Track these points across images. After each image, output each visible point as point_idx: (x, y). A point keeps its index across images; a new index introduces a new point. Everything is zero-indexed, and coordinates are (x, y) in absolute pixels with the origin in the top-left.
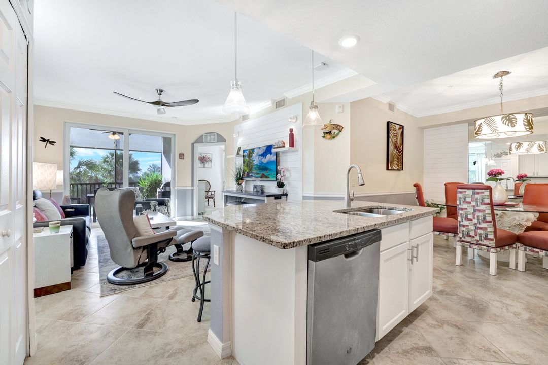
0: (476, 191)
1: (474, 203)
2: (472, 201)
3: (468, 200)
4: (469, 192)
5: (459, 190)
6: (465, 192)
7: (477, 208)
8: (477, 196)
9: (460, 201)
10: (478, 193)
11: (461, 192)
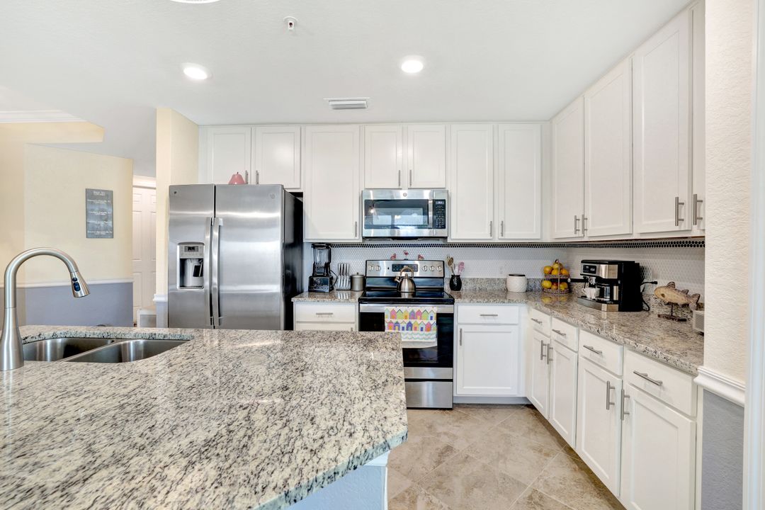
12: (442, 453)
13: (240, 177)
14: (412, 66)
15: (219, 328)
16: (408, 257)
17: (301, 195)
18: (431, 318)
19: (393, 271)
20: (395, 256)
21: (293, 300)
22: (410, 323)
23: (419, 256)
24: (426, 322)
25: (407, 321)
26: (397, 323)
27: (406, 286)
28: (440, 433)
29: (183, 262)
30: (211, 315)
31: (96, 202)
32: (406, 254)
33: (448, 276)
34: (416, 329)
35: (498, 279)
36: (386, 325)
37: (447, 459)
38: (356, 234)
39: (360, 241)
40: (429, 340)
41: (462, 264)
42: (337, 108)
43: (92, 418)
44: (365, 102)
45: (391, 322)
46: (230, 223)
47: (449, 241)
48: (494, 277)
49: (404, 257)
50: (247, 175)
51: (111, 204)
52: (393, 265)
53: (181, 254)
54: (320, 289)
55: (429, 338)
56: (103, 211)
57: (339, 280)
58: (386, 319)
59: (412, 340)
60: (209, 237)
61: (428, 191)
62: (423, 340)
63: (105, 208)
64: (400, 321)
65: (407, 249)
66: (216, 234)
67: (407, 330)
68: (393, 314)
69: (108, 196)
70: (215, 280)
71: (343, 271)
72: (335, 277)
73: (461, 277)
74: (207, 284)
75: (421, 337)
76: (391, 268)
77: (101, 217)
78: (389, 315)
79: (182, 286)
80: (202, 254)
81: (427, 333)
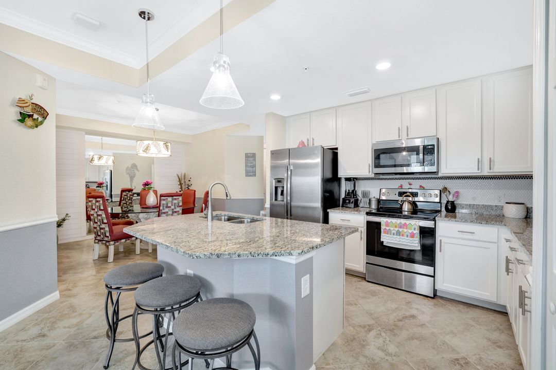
0: (174, 197)
1: (173, 207)
2: (172, 205)
3: (170, 205)
4: (170, 199)
5: (163, 198)
6: (167, 199)
7: (175, 210)
8: (175, 201)
9: (163, 207)
10: (176, 199)
11: (164, 200)
12: (406, 317)
13: (303, 142)
14: (383, 66)
15: (291, 219)
16: (411, 187)
17: (337, 149)
18: (415, 229)
19: (399, 196)
20: (401, 186)
21: (328, 210)
22: (398, 230)
23: (421, 186)
24: (410, 231)
25: (397, 229)
26: (389, 229)
27: (406, 207)
28: (413, 308)
29: (276, 188)
30: (287, 215)
31: (249, 159)
32: (410, 184)
33: (444, 202)
34: (403, 235)
35: (496, 206)
36: (382, 230)
37: (407, 321)
38: (370, 171)
39: (373, 176)
40: (413, 244)
41: (457, 192)
42: (351, 95)
43: (221, 233)
44: (366, 89)
45: (385, 229)
46: (297, 166)
47: (440, 175)
48: (492, 204)
49: (409, 186)
50: (308, 140)
51: (255, 160)
52: (399, 192)
53: (275, 184)
54: (348, 206)
55: (412, 243)
56: (252, 163)
57: (362, 201)
58: (382, 227)
59: (400, 243)
60: (286, 175)
61: (419, 140)
62: (408, 244)
63: (253, 162)
64: (392, 229)
65: (411, 181)
66: (289, 173)
67: (396, 235)
68: (387, 224)
69: (254, 155)
70: (289, 198)
71: (365, 194)
72: (360, 199)
73: (455, 202)
74: (285, 200)
75: (407, 241)
76: (397, 194)
77: (251, 166)
78: (384, 224)
79: (276, 200)
80: (283, 184)
81: (412, 239)
